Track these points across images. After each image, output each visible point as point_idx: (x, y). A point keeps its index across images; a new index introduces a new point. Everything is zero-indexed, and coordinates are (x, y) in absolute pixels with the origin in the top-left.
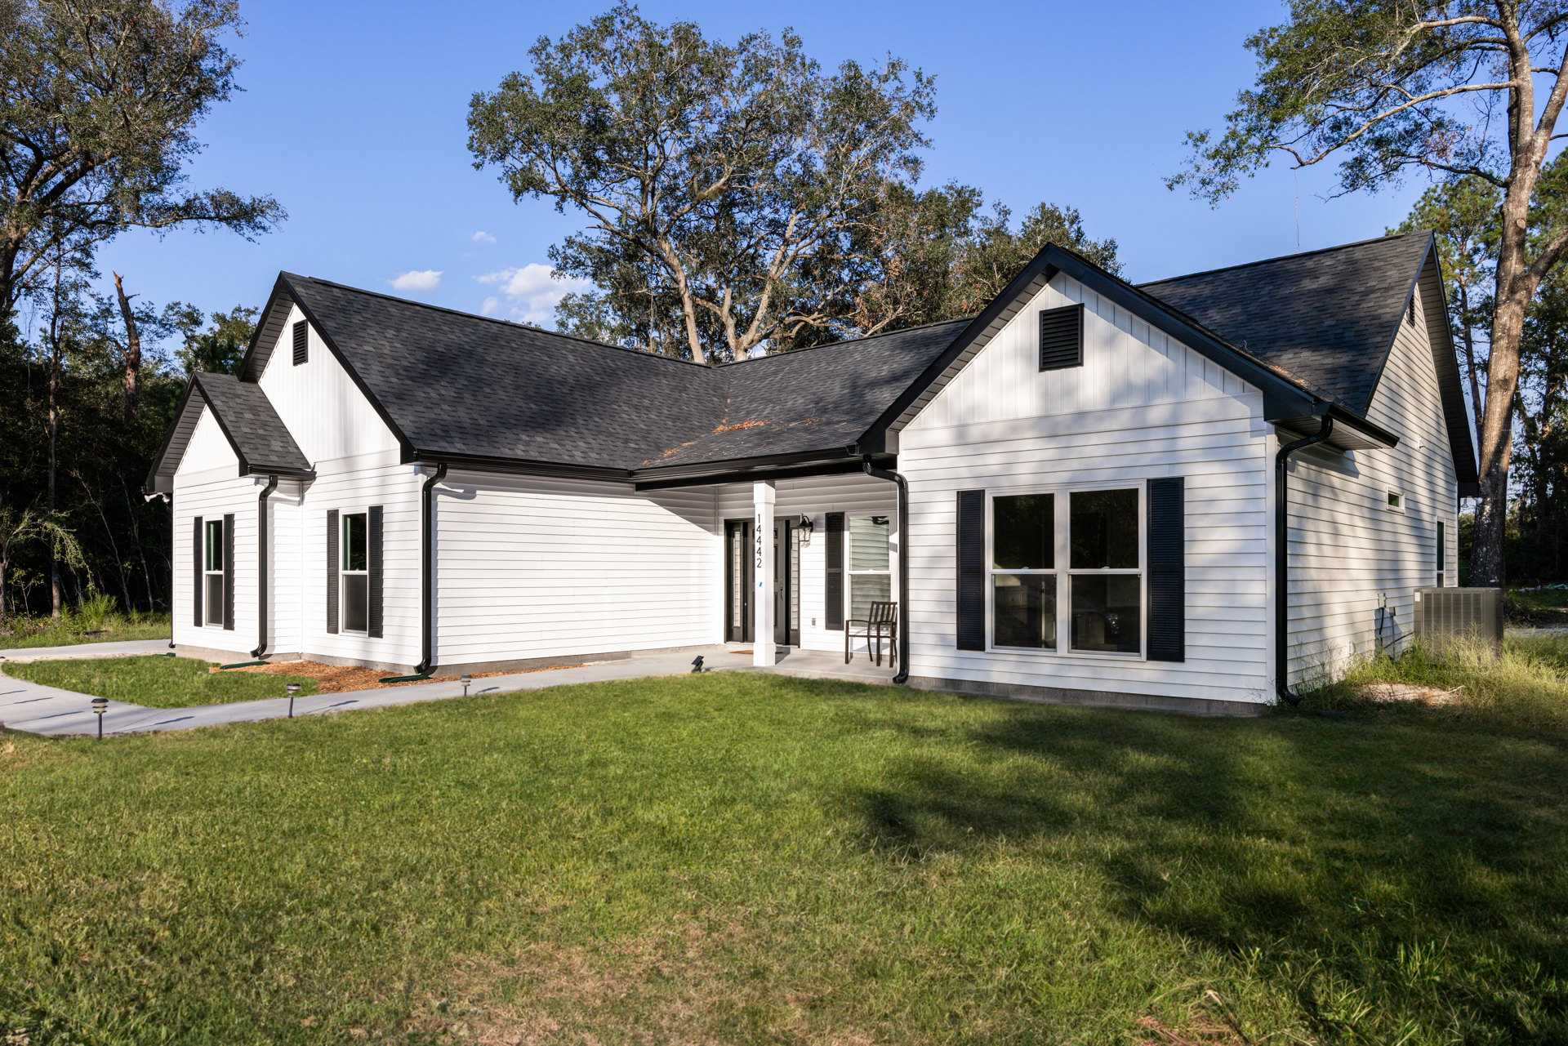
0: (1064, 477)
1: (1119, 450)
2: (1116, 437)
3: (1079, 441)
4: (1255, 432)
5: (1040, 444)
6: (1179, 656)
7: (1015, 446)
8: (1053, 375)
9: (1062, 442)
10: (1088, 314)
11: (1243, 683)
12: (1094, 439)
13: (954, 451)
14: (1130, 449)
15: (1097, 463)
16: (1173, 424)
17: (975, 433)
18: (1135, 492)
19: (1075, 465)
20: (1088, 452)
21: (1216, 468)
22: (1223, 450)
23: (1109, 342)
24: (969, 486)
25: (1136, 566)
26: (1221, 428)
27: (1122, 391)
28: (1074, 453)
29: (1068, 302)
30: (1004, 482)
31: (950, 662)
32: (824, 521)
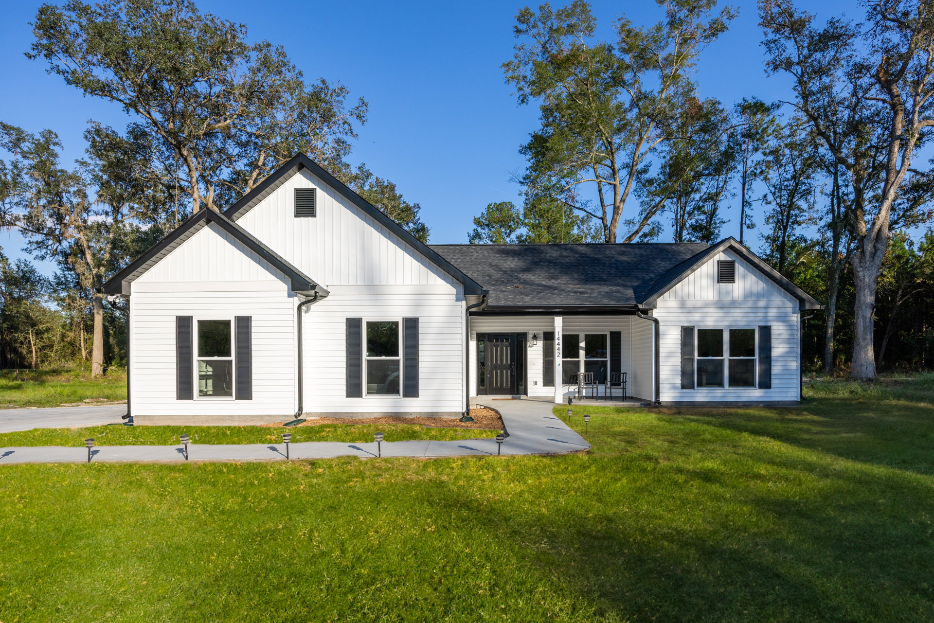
0: (727, 323)
1: (747, 315)
2: (746, 310)
3: (732, 310)
4: (794, 313)
5: (717, 310)
6: (769, 387)
7: (707, 310)
8: (723, 285)
9: (726, 310)
10: (737, 265)
11: (789, 394)
12: (738, 310)
13: (680, 310)
14: (751, 315)
15: (739, 319)
16: (767, 308)
17: (689, 304)
18: (754, 330)
19: (731, 319)
20: (736, 314)
21: (781, 324)
22: (783, 318)
23: (745, 277)
24: (686, 324)
25: (754, 356)
26: (783, 310)
27: (748, 295)
28: (731, 314)
29: (729, 259)
30: (701, 324)
31: (677, 395)
32: (542, 336)
